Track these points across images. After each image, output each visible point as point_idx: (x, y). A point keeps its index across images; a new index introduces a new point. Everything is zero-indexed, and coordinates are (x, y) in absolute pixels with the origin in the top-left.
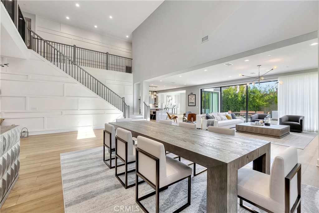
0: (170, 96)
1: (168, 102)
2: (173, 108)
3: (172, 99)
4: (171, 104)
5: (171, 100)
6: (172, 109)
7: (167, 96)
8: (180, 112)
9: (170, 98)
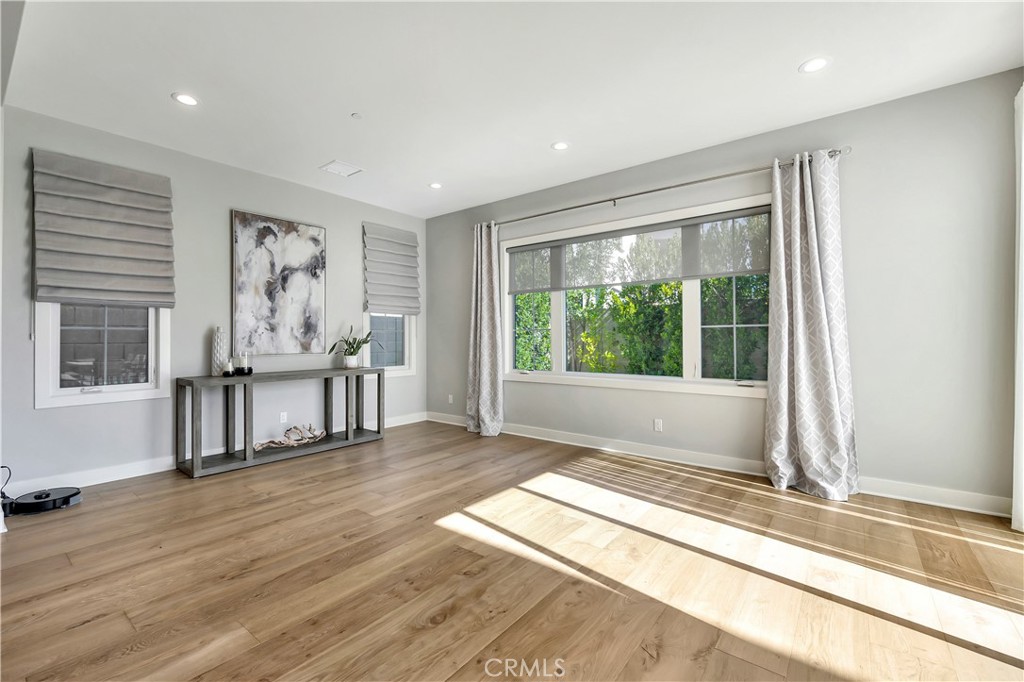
0: (290, 227)
1: (251, 303)
2: (339, 367)
3: (315, 267)
4: (309, 327)
5: (299, 280)
6: (327, 383)
7: (240, 218)
8: (429, 406)
9: (295, 251)
